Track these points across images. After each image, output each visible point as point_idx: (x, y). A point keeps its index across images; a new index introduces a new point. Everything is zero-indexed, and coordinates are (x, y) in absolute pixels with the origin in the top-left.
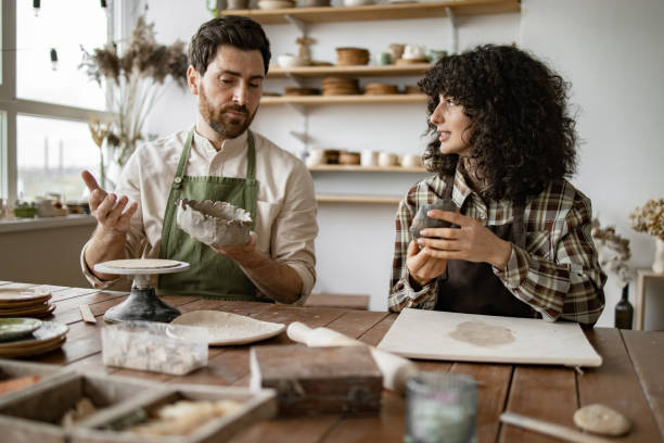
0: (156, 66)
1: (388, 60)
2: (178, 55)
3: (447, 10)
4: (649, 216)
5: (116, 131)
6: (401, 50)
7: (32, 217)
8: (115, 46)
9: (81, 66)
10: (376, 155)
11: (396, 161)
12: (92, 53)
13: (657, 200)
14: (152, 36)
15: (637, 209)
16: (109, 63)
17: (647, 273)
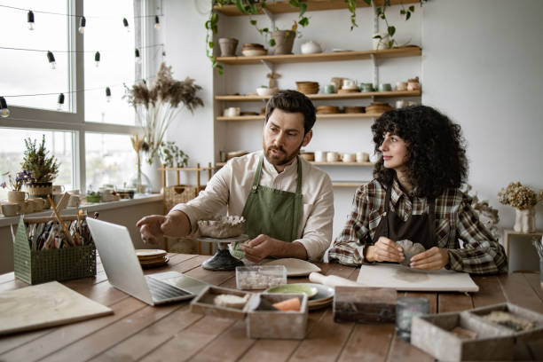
0: (173, 95)
1: (332, 90)
2: (188, 88)
3: (372, 56)
4: (511, 194)
5: (146, 140)
6: (340, 82)
7: (98, 202)
8: (145, 82)
9: (124, 97)
10: (325, 154)
11: (339, 159)
12: (131, 88)
13: (515, 183)
14: (170, 75)
15: (503, 189)
16: (142, 95)
17: (510, 232)
